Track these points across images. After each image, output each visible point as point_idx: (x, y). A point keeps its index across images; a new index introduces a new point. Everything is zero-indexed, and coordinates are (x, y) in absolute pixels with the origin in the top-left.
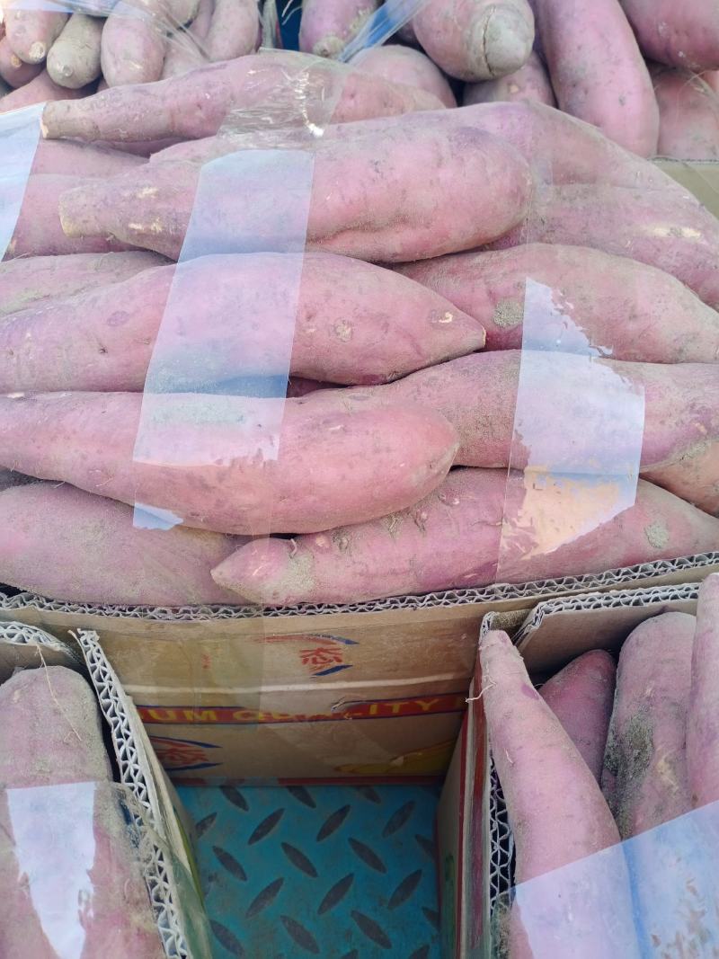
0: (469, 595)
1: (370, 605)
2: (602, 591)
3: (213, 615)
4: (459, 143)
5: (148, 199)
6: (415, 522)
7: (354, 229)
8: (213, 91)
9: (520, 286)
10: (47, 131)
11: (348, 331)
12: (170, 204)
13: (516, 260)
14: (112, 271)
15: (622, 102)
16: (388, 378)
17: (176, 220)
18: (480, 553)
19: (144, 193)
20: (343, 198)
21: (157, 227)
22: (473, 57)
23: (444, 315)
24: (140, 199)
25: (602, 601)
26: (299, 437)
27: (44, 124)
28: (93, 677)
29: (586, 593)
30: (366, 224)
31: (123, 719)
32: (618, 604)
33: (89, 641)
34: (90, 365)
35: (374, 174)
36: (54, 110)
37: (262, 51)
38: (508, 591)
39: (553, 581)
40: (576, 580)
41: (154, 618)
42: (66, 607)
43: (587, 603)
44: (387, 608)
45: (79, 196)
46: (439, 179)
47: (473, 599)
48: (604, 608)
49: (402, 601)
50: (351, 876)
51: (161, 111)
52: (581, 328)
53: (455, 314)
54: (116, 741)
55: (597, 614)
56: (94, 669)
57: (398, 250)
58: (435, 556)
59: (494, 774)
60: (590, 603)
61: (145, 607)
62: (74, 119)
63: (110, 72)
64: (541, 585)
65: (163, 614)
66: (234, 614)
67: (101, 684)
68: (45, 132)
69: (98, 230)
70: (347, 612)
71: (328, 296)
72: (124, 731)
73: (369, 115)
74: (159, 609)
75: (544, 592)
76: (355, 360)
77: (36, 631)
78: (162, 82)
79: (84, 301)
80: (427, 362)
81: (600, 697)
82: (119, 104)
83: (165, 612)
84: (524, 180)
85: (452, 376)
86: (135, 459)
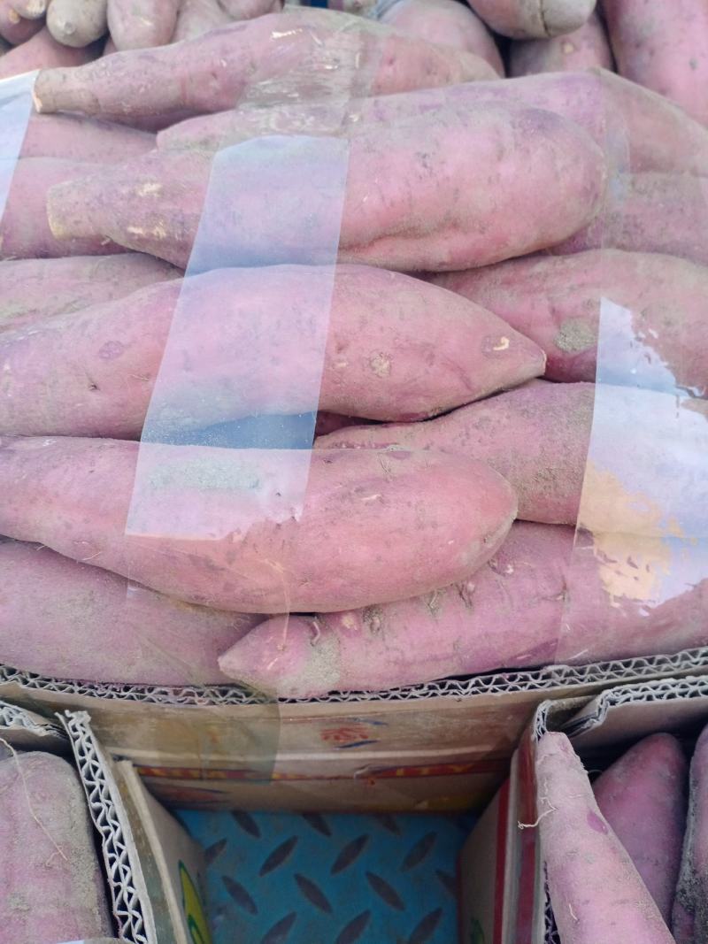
0: (521, 680)
1: (405, 690)
2: (677, 677)
3: (221, 699)
4: (525, 131)
5: (150, 197)
6: (461, 594)
7: (395, 235)
8: (230, 57)
9: (591, 305)
10: (41, 105)
11: (386, 365)
12: (175, 203)
13: (586, 272)
14: (108, 279)
15: (693, 65)
16: (431, 415)
17: (182, 223)
18: (537, 633)
19: (145, 191)
20: (383, 198)
21: (160, 232)
22: (526, 14)
23: (499, 341)
24: (141, 199)
25: (677, 690)
26: (326, 509)
27: (38, 96)
28: (83, 773)
29: (658, 679)
30: (409, 229)
31: (115, 828)
32: (694, 694)
33: (78, 727)
34: (79, 405)
35: (422, 170)
36: (48, 79)
37: (287, 9)
38: (567, 675)
39: (619, 663)
40: (646, 662)
41: (153, 701)
42: (53, 684)
43: (659, 692)
44: (424, 695)
45: (69, 192)
46: (499, 175)
47: (525, 685)
48: (679, 698)
49: (442, 686)
50: (367, 914)
51: (170, 81)
52: (666, 364)
53: (511, 338)
54: (107, 855)
55: (671, 704)
56: (83, 763)
57: (445, 257)
58: (483, 637)
59: (549, 913)
60: (662, 692)
61: (143, 687)
62: (71, 91)
63: (118, 30)
64: (605, 668)
65: (164, 696)
66: (245, 699)
67: (90, 783)
68: (39, 106)
69: (92, 231)
70: (378, 699)
71: (363, 322)
72: (117, 844)
73: (409, 87)
74: (158, 689)
75: (609, 677)
76: (393, 398)
77: (18, 712)
78: (173, 46)
79: (73, 324)
80: (477, 396)
81: (669, 799)
82: (122, 74)
83: (165, 693)
84: (599, 174)
85: (508, 417)
86: (128, 532)
